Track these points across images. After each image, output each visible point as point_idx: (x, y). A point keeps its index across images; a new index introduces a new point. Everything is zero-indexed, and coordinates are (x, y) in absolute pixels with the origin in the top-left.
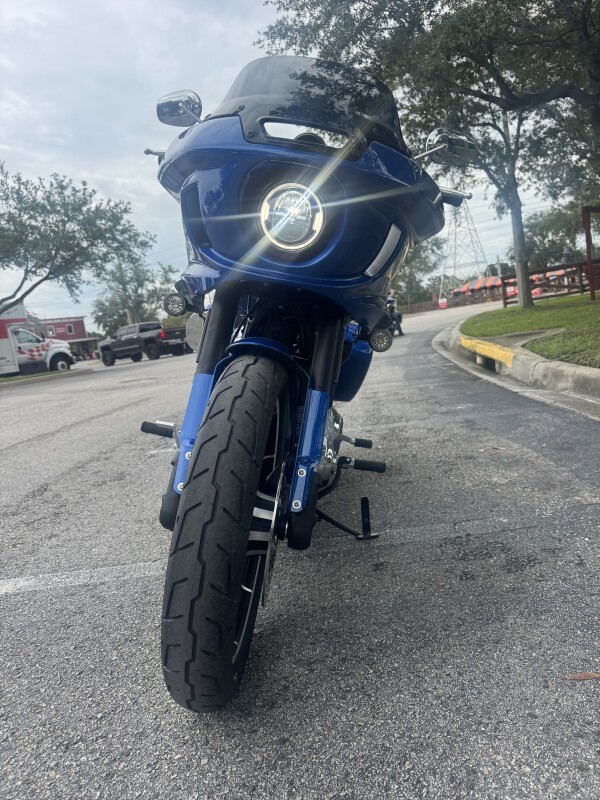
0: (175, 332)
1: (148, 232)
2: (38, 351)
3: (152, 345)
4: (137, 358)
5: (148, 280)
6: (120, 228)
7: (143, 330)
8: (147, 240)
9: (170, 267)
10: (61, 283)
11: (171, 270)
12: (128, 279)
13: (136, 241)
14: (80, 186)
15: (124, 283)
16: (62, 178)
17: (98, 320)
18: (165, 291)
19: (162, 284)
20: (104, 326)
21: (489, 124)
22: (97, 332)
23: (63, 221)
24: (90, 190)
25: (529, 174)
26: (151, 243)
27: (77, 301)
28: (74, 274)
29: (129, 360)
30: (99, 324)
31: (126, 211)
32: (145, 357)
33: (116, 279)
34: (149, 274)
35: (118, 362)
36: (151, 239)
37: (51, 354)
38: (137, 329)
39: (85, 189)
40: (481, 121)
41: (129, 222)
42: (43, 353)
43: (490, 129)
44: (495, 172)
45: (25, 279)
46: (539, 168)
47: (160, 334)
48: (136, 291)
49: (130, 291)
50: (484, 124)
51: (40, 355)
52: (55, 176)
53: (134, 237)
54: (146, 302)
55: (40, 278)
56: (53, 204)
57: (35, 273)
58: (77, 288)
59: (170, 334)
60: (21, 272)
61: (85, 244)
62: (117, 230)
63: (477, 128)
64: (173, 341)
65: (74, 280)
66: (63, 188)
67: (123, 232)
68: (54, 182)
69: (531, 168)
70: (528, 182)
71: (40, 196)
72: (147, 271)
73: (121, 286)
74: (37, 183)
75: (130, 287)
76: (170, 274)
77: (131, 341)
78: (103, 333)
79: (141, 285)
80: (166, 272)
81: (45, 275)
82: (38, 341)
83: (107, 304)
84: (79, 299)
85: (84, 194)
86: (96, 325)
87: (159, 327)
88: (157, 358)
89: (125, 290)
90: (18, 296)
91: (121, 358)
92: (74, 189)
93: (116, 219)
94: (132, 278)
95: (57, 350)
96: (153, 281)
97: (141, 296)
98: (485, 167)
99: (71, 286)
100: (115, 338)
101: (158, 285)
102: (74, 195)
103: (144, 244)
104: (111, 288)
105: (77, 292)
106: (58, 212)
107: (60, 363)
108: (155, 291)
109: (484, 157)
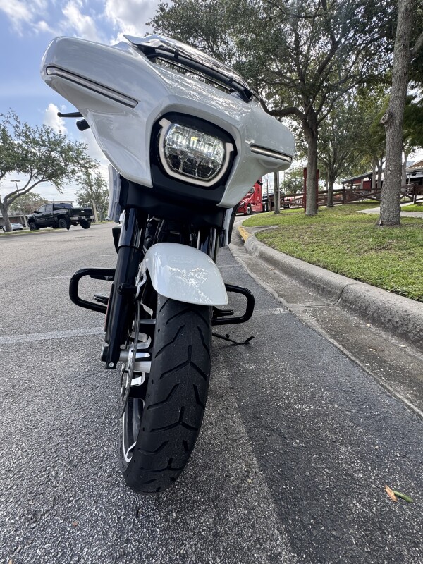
1: (96, 160)
6: (81, 157)
8: (95, 164)
10: (51, 183)
13: (90, 164)
15: (91, 186)
16: (47, 127)
24: (63, 135)
27: (62, 193)
28: (60, 179)
31: (85, 148)
33: (86, 183)
39: (60, 135)
41: (87, 154)
45: (30, 180)
48: (97, 190)
54: (102, 196)
55: (38, 180)
56: (43, 141)
57: (36, 177)
58: (61, 186)
60: (28, 176)
61: (62, 164)
65: (59, 182)
66: (48, 133)
67: (82, 159)
71: (37, 136)
73: (89, 187)
74: (36, 129)
75: (94, 189)
79: (100, 187)
81: (41, 179)
83: (84, 196)
84: (63, 191)
85: (60, 137)
86: (79, 205)
89: (91, 189)
90: (26, 189)
92: (54, 134)
93: (79, 153)
94: (95, 184)
97: (100, 193)
99: (58, 185)
102: (54, 137)
104: (84, 188)
105: (61, 188)
106: (46, 146)
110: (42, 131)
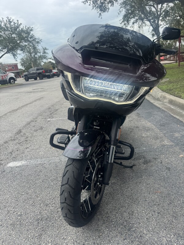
0: (48, 71)
1: (39, 38)
2: (5, 76)
3: (41, 75)
4: (36, 79)
5: (38, 52)
6: (30, 36)
7: (37, 70)
8: (39, 41)
9: (45, 48)
10: (11, 54)
11: (46, 49)
12: (32, 52)
13: (35, 41)
14: (16, 22)
15: (31, 53)
16: (10, 19)
17: (22, 65)
18: (44, 56)
19: (43, 54)
20: (24, 67)
21: (152, 5)
22: (22, 69)
23: (11, 33)
24: (19, 23)
25: (163, 22)
26: (40, 42)
27: (16, 60)
28: (15, 51)
29: (33, 79)
30: (23, 66)
31: (31, 30)
32: (38, 79)
33: (28, 52)
34: (39, 50)
35: (30, 80)
36: (40, 40)
37: (9, 77)
38: (36, 69)
39: (18, 23)
40: (149, 4)
41: (33, 34)
42: (6, 77)
43: (152, 7)
44: (153, 22)
46: (167, 20)
47: (43, 71)
48: (34, 56)
49: (33, 56)
50: (150, 5)
51: (5, 78)
52: (8, 18)
53: (34, 40)
54: (38, 60)
55: (4, 53)
56: (7, 27)
57: (2, 51)
58: (16, 56)
59: (46, 71)
61: (18, 42)
62: (29, 37)
63: (148, 6)
64: (47, 74)
65: (15, 53)
66: (10, 22)
67: (31, 38)
68: (8, 20)
69: (164, 20)
70: (163, 25)
71: (3, 24)
72: (38, 49)
73: (29, 54)
74: (1, 20)
75: (33, 55)
76: (46, 50)
77: (34, 73)
78: (24, 69)
79: (36, 54)
80: (44, 50)
81: (6, 52)
82: (4, 73)
83: (25, 59)
84: (17, 60)
85: (18, 25)
86: (22, 66)
87: (42, 69)
88: (42, 79)
89: (31, 55)
91: (30, 79)
92: (14, 23)
93: (28, 33)
94: (33, 52)
95: (10, 76)
96: (40, 53)
97: (36, 57)
98: (149, 21)
99: (14, 55)
100: (29, 72)
101: (42, 54)
102: (14, 25)
103: (38, 42)
104: (26, 55)
105: (16, 57)
106: (9, 31)
107: (12, 81)
108: (40, 56)
109: (149, 17)
110: (7, 21)
